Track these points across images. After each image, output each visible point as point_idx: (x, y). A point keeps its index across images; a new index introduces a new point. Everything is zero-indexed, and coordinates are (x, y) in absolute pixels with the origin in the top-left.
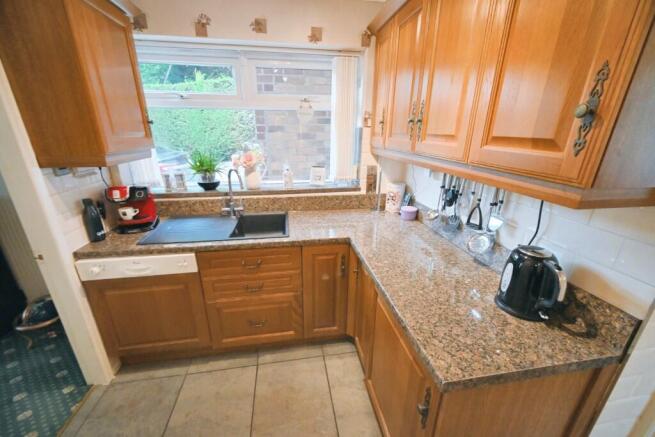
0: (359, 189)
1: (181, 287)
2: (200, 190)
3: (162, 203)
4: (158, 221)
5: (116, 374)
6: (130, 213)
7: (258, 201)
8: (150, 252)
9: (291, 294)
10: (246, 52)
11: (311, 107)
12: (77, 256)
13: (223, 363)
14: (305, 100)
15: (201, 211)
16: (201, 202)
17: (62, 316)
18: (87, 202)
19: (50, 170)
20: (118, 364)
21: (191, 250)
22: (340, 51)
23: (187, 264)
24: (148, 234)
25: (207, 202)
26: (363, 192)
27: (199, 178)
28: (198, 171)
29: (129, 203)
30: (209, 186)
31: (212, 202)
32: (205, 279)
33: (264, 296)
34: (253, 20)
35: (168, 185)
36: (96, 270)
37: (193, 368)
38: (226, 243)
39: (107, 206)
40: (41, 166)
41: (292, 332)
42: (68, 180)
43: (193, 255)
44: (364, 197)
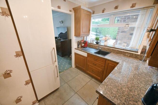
0: (138, 52)
1: (84, 58)
2: (96, 43)
3: (89, 44)
4: (87, 47)
5: (75, 67)
6: (83, 45)
7: (105, 48)
8: (82, 51)
9: (101, 69)
10: (113, 14)
11: (128, 26)
12: (75, 49)
13: (87, 75)
14: (127, 24)
15: (94, 47)
16: (94, 46)
17: (72, 57)
18: (78, 42)
19: (75, 37)
20: (75, 66)
21: (87, 53)
22: (144, 8)
23: (85, 55)
24: (84, 49)
25: (95, 46)
26: (139, 53)
27: (96, 41)
28: (96, 40)
29: (83, 43)
30: (97, 43)
31: (96, 46)
32: (87, 59)
33: (96, 67)
34: (115, 7)
35: (91, 42)
36: (76, 51)
37: (82, 73)
38: (93, 54)
39: (81, 43)
40: (75, 36)
41: (100, 78)
42: (77, 38)
43: (87, 54)
44: (138, 55)
